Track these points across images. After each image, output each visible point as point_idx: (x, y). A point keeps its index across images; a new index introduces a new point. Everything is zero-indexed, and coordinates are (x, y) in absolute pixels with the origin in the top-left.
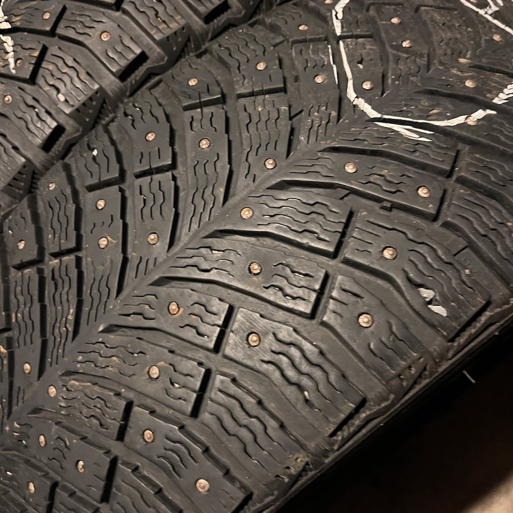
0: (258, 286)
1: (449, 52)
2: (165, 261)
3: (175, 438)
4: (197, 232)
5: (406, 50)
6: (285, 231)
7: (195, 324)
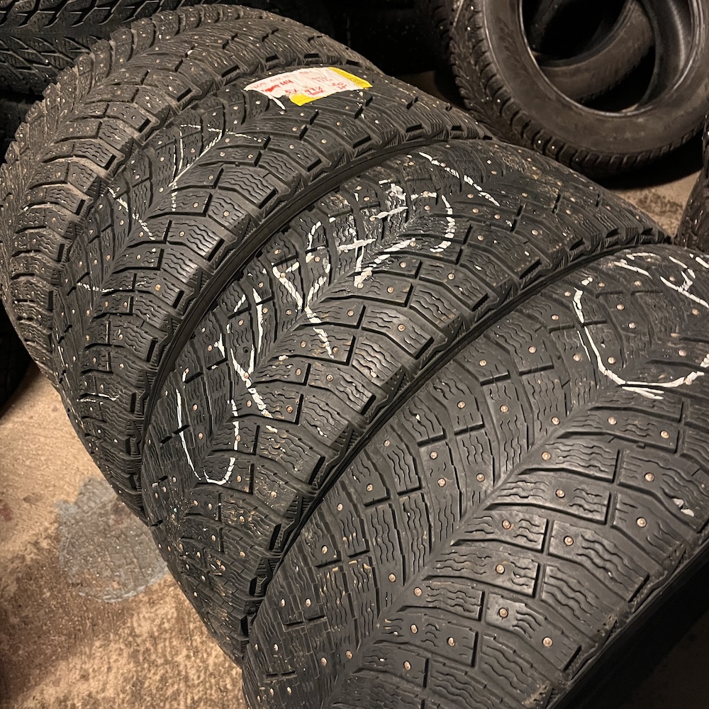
0: (564, 505)
1: (663, 330)
2: (493, 492)
3: (524, 612)
4: (512, 471)
5: (633, 331)
6: (576, 467)
7: (525, 534)
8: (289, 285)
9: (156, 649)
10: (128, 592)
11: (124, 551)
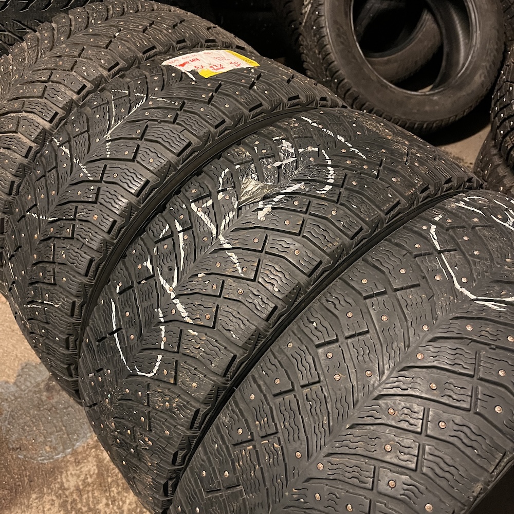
0: (437, 396)
1: (499, 256)
2: (379, 385)
3: (409, 483)
4: (394, 369)
5: (477, 257)
6: (444, 365)
7: (407, 419)
8: (204, 218)
9: (81, 499)
10: (58, 454)
11: (55, 422)
